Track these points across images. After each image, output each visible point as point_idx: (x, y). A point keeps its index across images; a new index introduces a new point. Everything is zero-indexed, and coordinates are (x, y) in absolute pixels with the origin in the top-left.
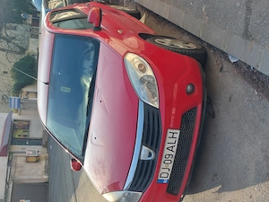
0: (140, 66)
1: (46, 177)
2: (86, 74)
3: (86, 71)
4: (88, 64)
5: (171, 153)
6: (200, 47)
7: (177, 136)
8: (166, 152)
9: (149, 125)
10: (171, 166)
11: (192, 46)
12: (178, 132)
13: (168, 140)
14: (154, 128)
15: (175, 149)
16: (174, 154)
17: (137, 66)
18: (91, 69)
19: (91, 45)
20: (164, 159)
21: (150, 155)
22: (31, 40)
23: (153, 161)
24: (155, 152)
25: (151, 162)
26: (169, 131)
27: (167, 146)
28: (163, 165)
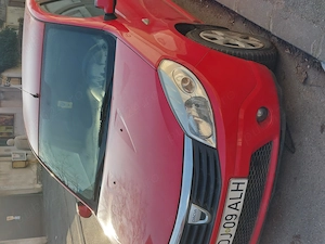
0: (184, 80)
1: (39, 186)
2: (95, 86)
3: (95, 81)
4: (98, 71)
5: (235, 212)
6: (268, 45)
7: (244, 187)
8: (228, 211)
9: (201, 172)
10: (233, 231)
11: (257, 43)
12: (246, 181)
13: (231, 194)
14: (208, 177)
15: (240, 206)
16: (238, 213)
17: (179, 83)
18: (103, 79)
19: (101, 42)
20: (224, 221)
21: (203, 217)
22: (10, 8)
23: (208, 225)
24: (211, 212)
25: (205, 227)
26: (233, 181)
27: (229, 202)
28: (222, 230)
